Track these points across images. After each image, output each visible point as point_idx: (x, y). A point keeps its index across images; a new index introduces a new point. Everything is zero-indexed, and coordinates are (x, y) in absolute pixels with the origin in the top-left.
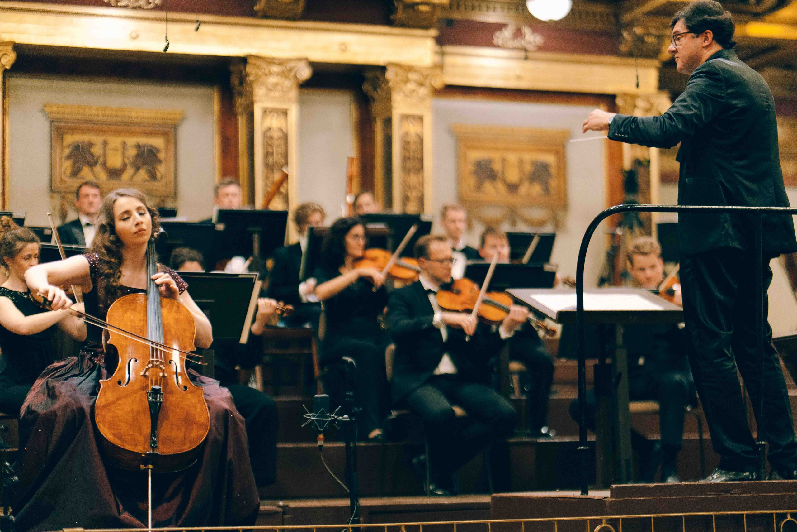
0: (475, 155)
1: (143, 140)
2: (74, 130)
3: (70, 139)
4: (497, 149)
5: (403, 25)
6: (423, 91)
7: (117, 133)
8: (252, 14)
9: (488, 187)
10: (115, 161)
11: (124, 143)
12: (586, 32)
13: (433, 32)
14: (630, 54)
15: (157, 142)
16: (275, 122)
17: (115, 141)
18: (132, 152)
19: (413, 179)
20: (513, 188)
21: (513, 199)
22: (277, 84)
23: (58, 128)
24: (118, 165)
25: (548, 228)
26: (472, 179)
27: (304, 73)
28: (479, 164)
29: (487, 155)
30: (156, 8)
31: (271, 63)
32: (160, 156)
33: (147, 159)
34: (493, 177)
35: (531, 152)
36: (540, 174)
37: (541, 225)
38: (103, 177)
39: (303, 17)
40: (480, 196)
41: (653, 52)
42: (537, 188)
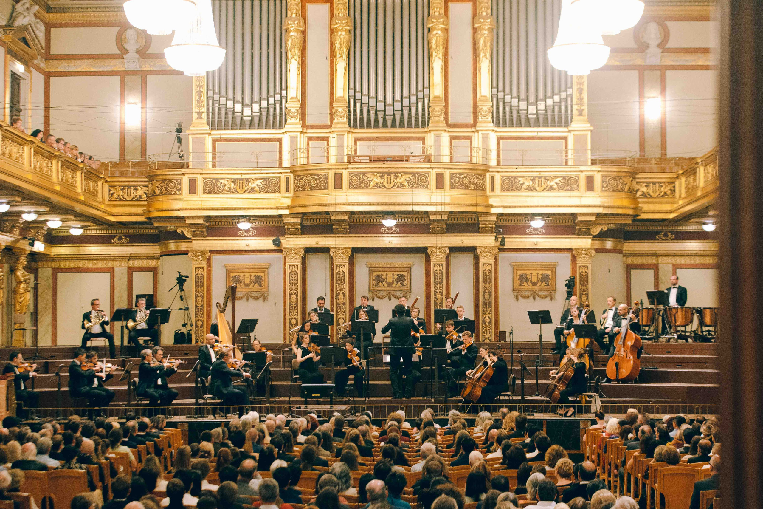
0: (519, 273)
1: (399, 273)
2: (376, 271)
3: (375, 274)
4: (529, 270)
5: (482, 233)
6: (491, 255)
7: (391, 271)
8: (430, 233)
9: (525, 284)
10: (390, 280)
11: (393, 274)
13: (495, 234)
14: (579, 235)
15: (405, 273)
16: (439, 268)
17: (390, 274)
18: (396, 277)
19: (487, 285)
20: (534, 284)
21: (535, 288)
22: (438, 255)
23: (371, 270)
24: (391, 281)
25: (548, 299)
26: (519, 282)
27: (448, 251)
28: (521, 276)
29: (525, 272)
30: (398, 233)
31: (436, 249)
32: (406, 278)
33: (401, 279)
34: (526, 280)
35: (542, 270)
36: (545, 279)
37: (546, 297)
38: (386, 285)
39: (446, 233)
40: (523, 287)
41: (587, 233)
42: (544, 284)
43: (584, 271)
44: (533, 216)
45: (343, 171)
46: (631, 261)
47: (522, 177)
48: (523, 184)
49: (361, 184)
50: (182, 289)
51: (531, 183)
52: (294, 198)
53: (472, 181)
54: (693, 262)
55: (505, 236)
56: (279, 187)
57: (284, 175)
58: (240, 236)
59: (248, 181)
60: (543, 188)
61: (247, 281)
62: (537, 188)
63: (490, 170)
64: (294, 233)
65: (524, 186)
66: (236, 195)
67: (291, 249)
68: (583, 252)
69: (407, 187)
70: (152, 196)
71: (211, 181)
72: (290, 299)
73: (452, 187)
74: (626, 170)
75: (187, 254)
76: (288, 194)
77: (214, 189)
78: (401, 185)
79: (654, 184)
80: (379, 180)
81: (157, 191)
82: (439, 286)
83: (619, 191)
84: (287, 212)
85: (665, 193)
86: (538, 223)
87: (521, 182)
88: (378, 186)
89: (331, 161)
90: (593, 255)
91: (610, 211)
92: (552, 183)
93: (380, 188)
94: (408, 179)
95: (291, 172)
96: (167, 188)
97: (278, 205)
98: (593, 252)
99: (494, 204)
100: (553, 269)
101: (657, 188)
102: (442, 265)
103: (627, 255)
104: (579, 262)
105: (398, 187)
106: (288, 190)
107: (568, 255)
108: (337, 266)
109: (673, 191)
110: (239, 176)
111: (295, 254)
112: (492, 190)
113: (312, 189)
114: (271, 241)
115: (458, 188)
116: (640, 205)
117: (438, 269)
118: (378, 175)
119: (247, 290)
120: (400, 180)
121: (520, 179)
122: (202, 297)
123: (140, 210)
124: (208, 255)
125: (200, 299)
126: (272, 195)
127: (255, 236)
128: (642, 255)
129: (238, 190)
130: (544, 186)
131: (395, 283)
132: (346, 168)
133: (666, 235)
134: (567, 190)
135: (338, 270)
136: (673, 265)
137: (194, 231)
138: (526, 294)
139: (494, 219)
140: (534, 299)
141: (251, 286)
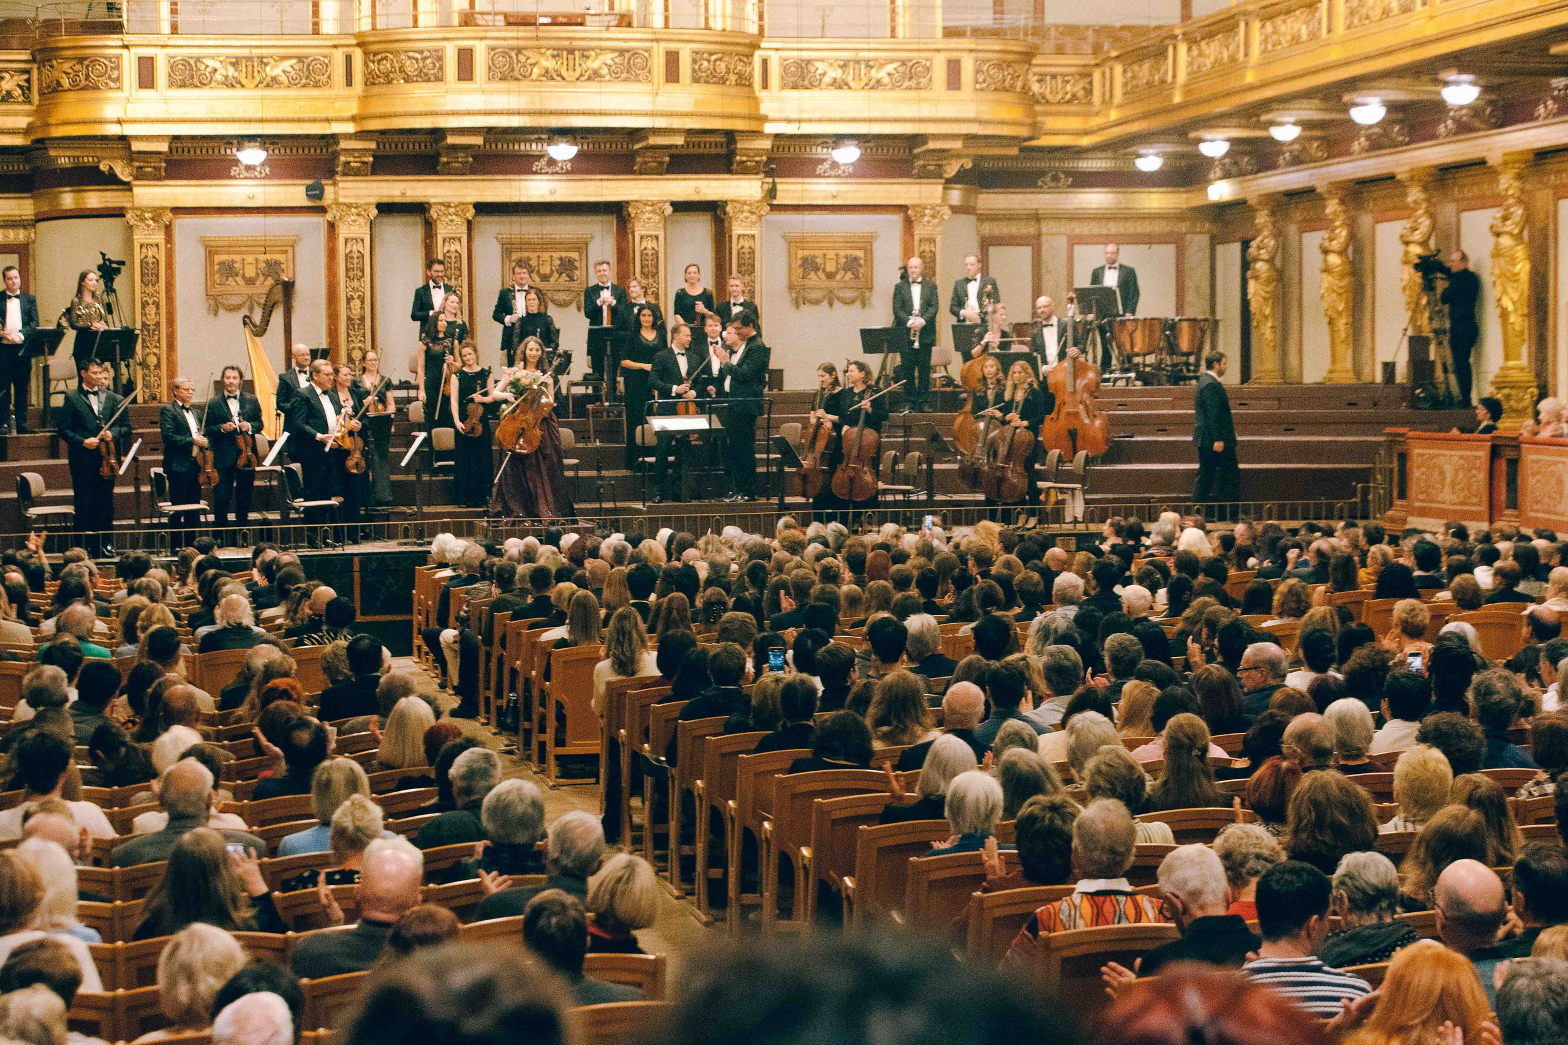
0: (801, 254)
1: (564, 254)
2: (521, 250)
3: (515, 256)
4: (821, 248)
5: (738, 173)
6: (754, 218)
7: (547, 250)
8: (633, 173)
9: (812, 275)
10: (546, 270)
11: (551, 257)
12: (884, 161)
13: (763, 176)
14: (919, 177)
15: (575, 255)
16: (649, 244)
17: (546, 256)
18: (557, 263)
20: (830, 276)
21: (832, 284)
22: (650, 219)
23: (507, 249)
24: (548, 271)
25: (858, 304)
26: (800, 271)
27: (669, 210)
28: (805, 260)
29: (812, 253)
30: (568, 172)
31: (646, 204)
32: (577, 264)
33: (567, 267)
34: (816, 269)
35: (846, 248)
36: (852, 265)
37: (853, 302)
38: (537, 279)
39: (668, 172)
40: (806, 282)
41: (936, 174)
42: (849, 275)
43: (927, 249)
44: (838, 139)
45: (476, 43)
46: (988, 228)
47: (822, 60)
48: (824, 74)
49: (513, 70)
50: (110, 289)
51: (838, 74)
52: (365, 99)
53: (732, 67)
54: (1104, 231)
55: (777, 180)
56: (329, 77)
57: (341, 50)
58: (234, 178)
59: (262, 61)
60: (862, 84)
61: (250, 272)
62: (852, 84)
63: (763, 45)
64: (357, 172)
65: (827, 79)
66: (238, 92)
67: (349, 206)
68: (927, 211)
69: (608, 78)
70: (53, 90)
71: (185, 62)
72: (349, 309)
73: (696, 80)
74: (1015, 49)
75: (123, 216)
76: (348, 91)
77: (192, 78)
78: (595, 75)
79: (1054, 77)
80: (548, 63)
81: (66, 82)
82: (651, 281)
83: (1007, 90)
84: (350, 128)
85: (1074, 96)
86: (848, 155)
87: (820, 71)
88: (547, 74)
89: (421, 23)
90: (946, 217)
91: (990, 131)
92: (882, 74)
93: (553, 79)
94: (610, 62)
95: (359, 45)
96: (87, 76)
97: (331, 114)
98: (946, 212)
99: (771, 115)
100: (867, 244)
101: (1060, 85)
102: (657, 237)
103: (983, 218)
104: (919, 231)
105: (589, 79)
106: (349, 82)
107: (897, 218)
108: (444, 241)
109: (1089, 91)
110: (245, 52)
111: (359, 215)
112: (765, 85)
113: (407, 80)
114: (303, 189)
115: (707, 82)
116: (1039, 119)
117: (649, 247)
118: (549, 52)
119: (250, 290)
120: (593, 64)
121: (818, 64)
122: (157, 305)
123: (23, 122)
124: (167, 217)
125: (151, 310)
126: (315, 92)
127: (266, 177)
128: (1010, 217)
129: (244, 81)
130: (865, 80)
131: (556, 275)
132: (481, 39)
133: (1056, 178)
134: (909, 88)
135: (446, 249)
136: (1069, 237)
137: (140, 168)
138: (814, 295)
139: (767, 144)
140: (831, 304)
141: (258, 283)
